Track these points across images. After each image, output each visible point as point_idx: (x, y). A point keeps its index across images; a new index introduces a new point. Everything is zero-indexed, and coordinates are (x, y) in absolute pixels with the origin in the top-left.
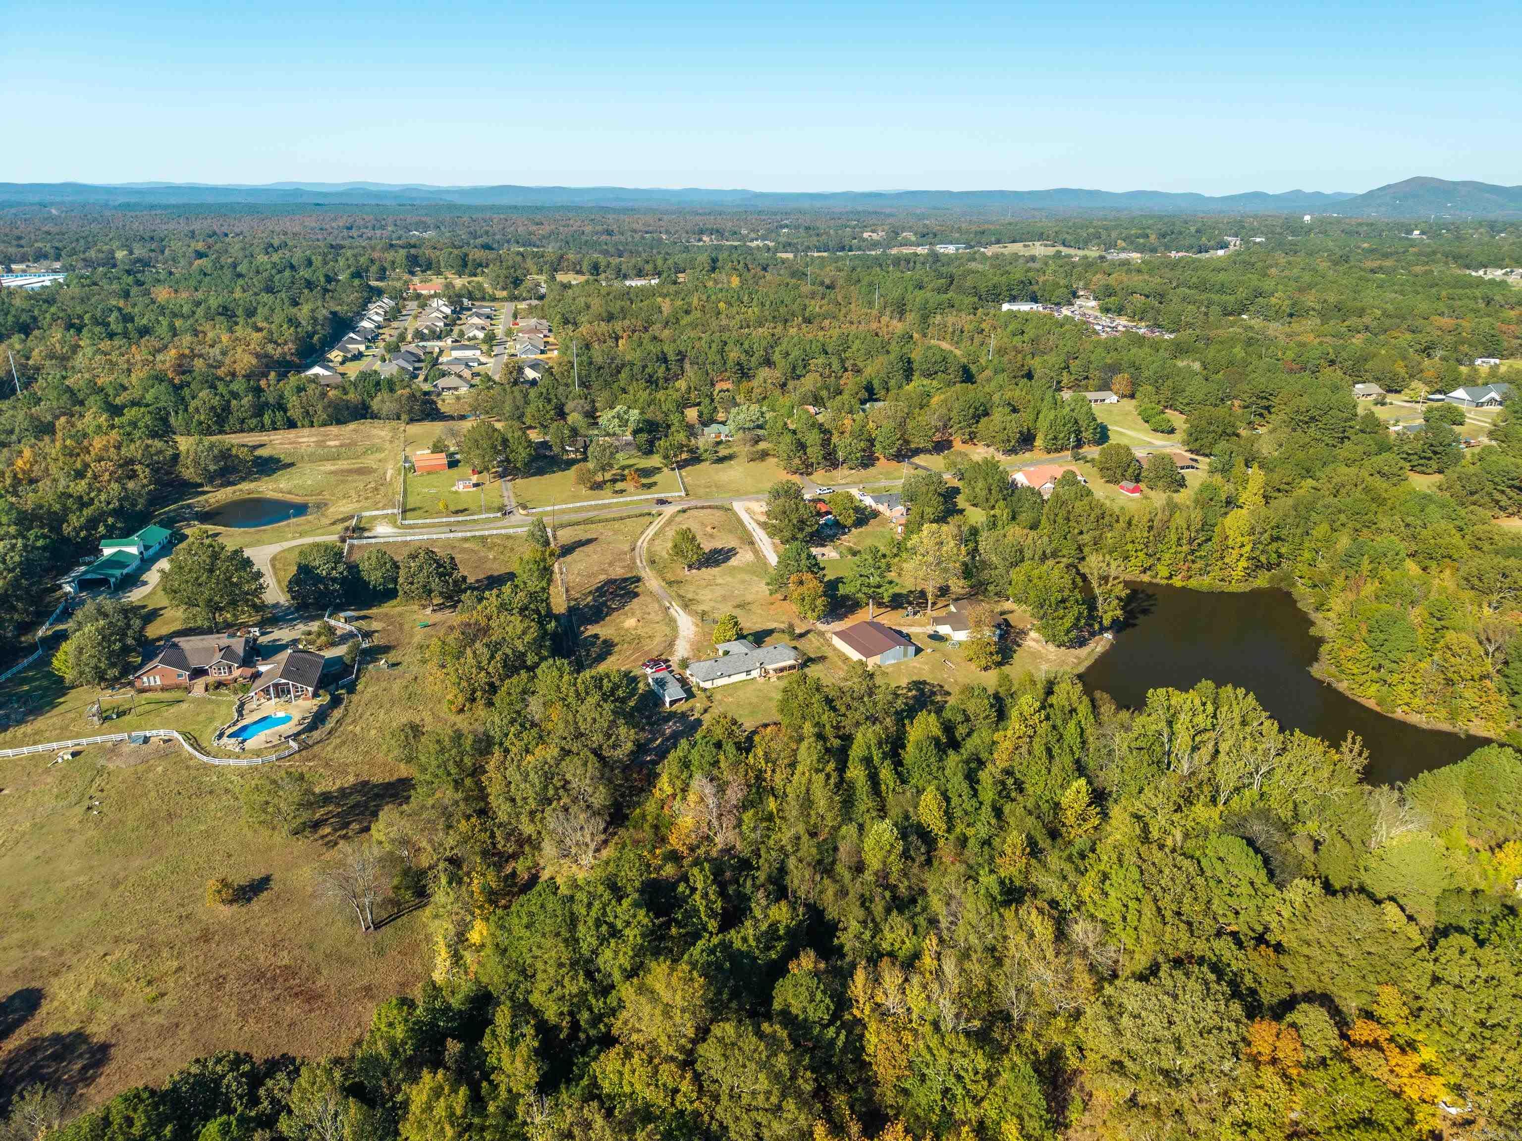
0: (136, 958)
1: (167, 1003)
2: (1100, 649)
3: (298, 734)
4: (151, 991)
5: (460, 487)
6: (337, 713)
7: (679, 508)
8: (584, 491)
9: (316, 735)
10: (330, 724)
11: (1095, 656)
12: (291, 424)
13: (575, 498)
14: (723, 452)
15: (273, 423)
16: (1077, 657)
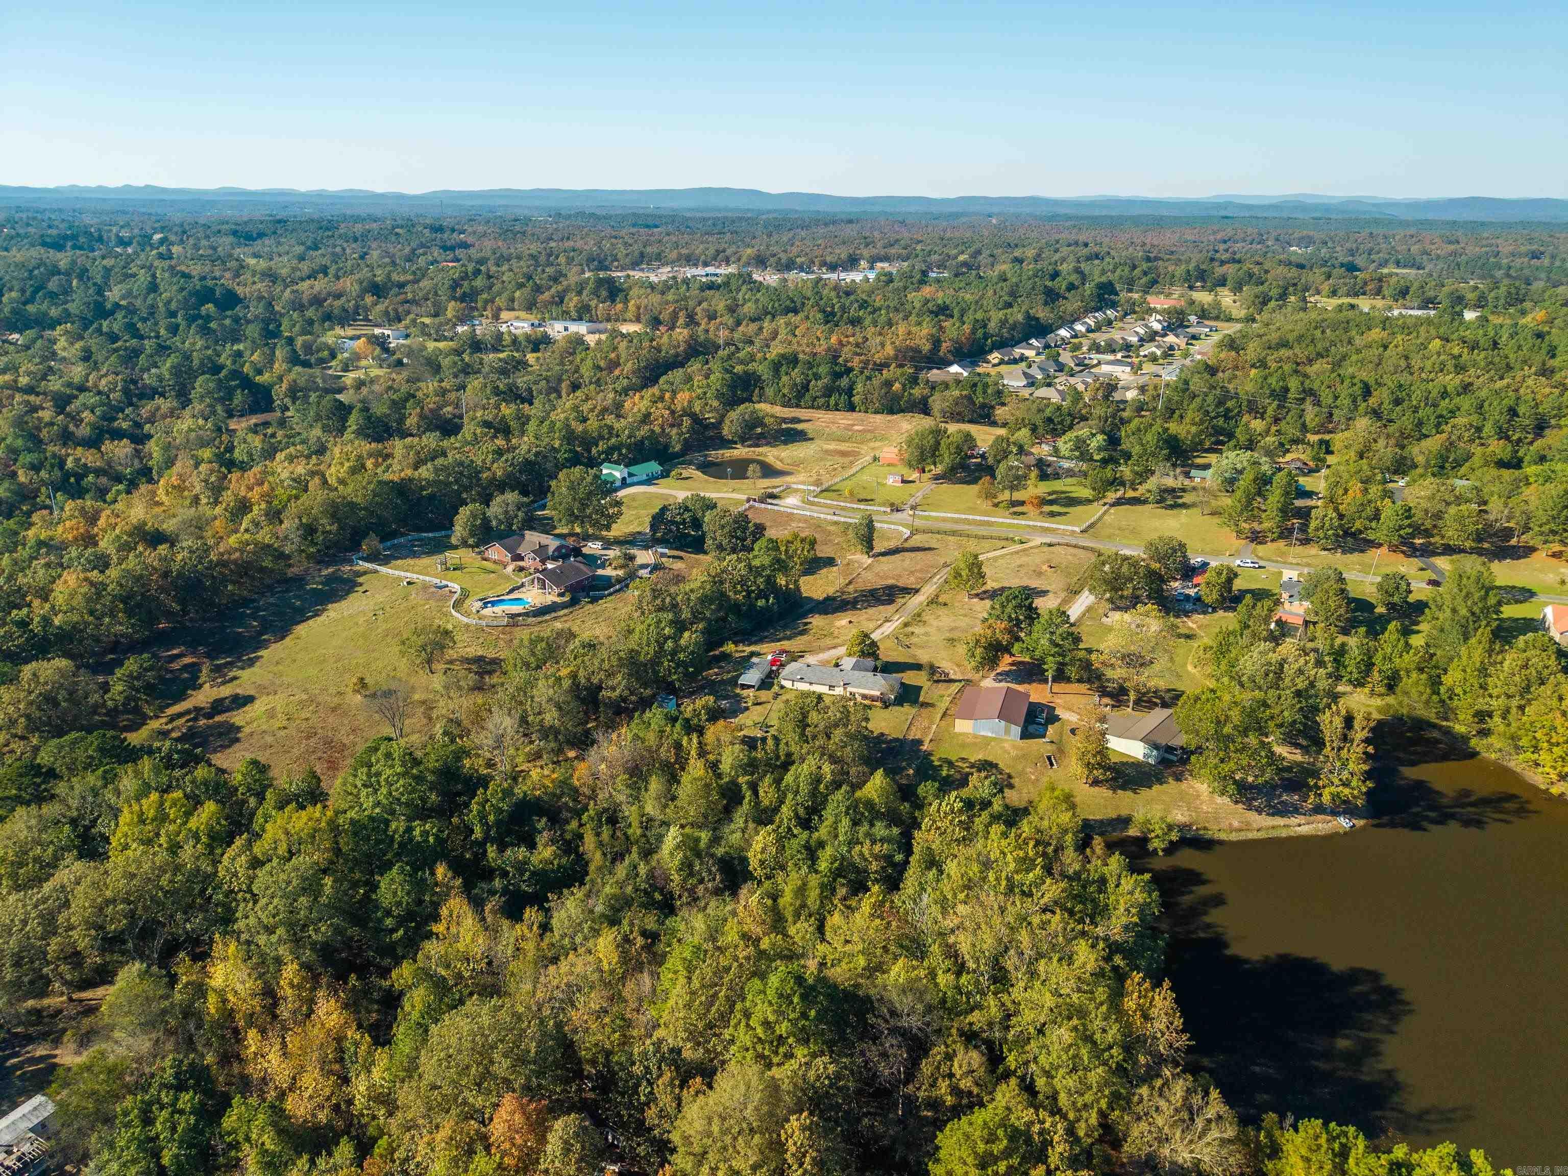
0: (301, 702)
1: (283, 733)
2: (1305, 830)
3: (519, 615)
4: (285, 723)
5: (890, 481)
6: (566, 611)
7: (1048, 540)
8: (986, 505)
9: (531, 620)
10: (547, 617)
11: (1284, 833)
12: (852, 408)
13: (973, 510)
14: (1187, 498)
15: (837, 404)
16: (1248, 824)
